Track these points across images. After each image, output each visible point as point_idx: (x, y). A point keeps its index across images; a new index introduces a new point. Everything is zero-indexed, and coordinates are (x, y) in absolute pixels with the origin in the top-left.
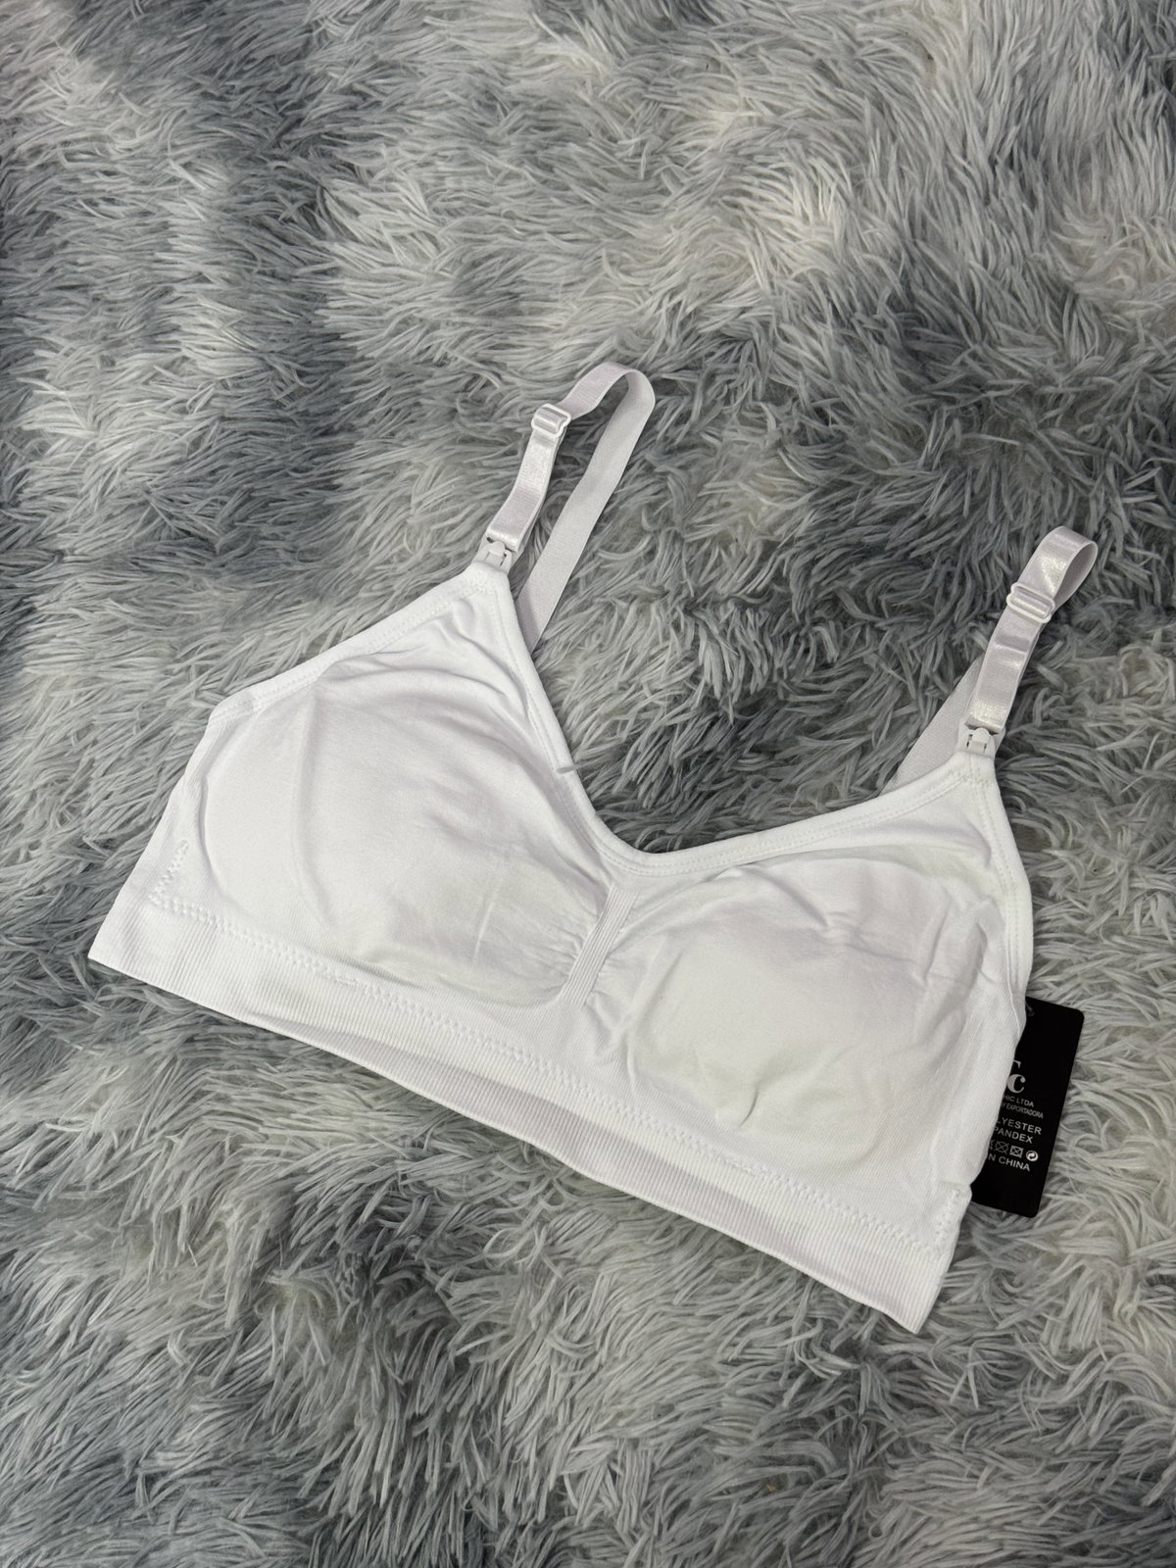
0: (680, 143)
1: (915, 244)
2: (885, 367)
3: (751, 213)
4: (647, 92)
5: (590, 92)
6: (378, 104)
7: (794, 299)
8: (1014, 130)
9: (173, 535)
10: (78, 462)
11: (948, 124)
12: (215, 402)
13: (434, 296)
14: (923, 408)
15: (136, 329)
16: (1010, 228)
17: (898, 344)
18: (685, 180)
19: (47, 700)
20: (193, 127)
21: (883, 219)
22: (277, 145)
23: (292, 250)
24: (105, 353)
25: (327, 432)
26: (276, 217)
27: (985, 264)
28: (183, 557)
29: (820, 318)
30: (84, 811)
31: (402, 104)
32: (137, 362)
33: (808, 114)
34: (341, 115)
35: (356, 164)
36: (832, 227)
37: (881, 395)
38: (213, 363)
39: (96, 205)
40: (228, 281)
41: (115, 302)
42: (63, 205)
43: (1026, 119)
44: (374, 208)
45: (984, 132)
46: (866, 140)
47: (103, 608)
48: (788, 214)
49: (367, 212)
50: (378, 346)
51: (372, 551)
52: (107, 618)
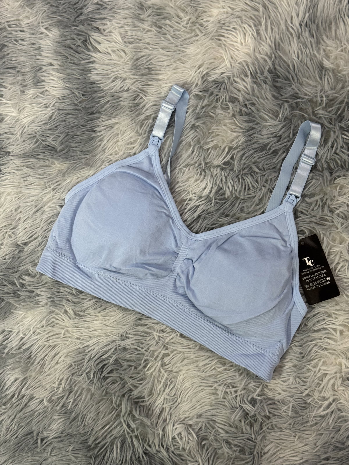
0: (202, 19)
1: (276, 52)
2: (267, 92)
3: (224, 42)
4: (191, 3)
5: (173, 3)
6: (106, 8)
7: (238, 70)
8: (307, 15)
9: (44, 147)
10: (14, 124)
11: (286, 13)
12: (57, 104)
13: (125, 70)
14: (279, 104)
15: (31, 81)
16: (306, 46)
17: (271, 84)
18: (203, 31)
19: (6, 199)
20: (48, 16)
21: (266, 43)
22: (75, 21)
23: (80, 55)
24: (22, 89)
25: (92, 113)
26: (74, 45)
27: (298, 58)
28: (47, 154)
29: (246, 76)
30: (18, 233)
31: (114, 8)
32: (31, 92)
33: (243, 10)
34: (95, 12)
35: (100, 27)
36: (250, 46)
37: (266, 101)
38: (55, 92)
39: (18, 41)
40: (60, 65)
41: (24, 72)
42: (8, 42)
43: (311, 11)
44: (106, 42)
45: (298, 15)
46: (261, 18)
47: (22, 170)
48: (236, 42)
49: (103, 43)
50: (107, 85)
51: (106, 151)
52: (24, 173)
